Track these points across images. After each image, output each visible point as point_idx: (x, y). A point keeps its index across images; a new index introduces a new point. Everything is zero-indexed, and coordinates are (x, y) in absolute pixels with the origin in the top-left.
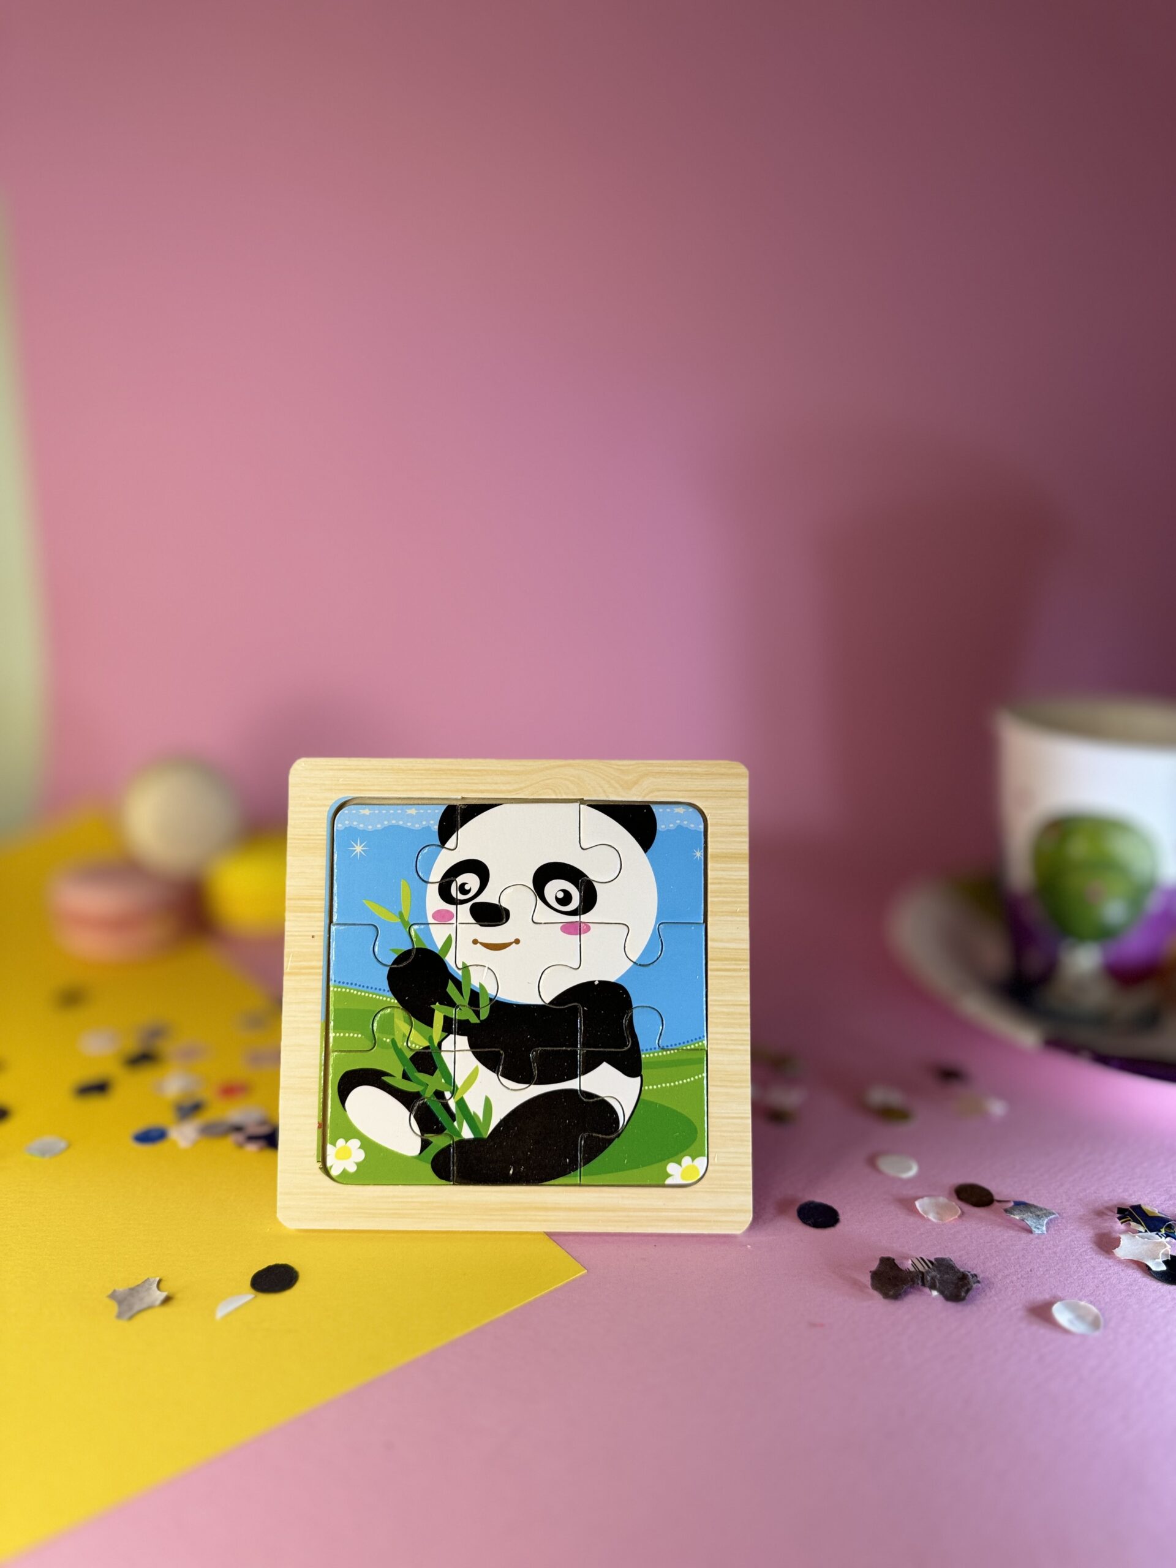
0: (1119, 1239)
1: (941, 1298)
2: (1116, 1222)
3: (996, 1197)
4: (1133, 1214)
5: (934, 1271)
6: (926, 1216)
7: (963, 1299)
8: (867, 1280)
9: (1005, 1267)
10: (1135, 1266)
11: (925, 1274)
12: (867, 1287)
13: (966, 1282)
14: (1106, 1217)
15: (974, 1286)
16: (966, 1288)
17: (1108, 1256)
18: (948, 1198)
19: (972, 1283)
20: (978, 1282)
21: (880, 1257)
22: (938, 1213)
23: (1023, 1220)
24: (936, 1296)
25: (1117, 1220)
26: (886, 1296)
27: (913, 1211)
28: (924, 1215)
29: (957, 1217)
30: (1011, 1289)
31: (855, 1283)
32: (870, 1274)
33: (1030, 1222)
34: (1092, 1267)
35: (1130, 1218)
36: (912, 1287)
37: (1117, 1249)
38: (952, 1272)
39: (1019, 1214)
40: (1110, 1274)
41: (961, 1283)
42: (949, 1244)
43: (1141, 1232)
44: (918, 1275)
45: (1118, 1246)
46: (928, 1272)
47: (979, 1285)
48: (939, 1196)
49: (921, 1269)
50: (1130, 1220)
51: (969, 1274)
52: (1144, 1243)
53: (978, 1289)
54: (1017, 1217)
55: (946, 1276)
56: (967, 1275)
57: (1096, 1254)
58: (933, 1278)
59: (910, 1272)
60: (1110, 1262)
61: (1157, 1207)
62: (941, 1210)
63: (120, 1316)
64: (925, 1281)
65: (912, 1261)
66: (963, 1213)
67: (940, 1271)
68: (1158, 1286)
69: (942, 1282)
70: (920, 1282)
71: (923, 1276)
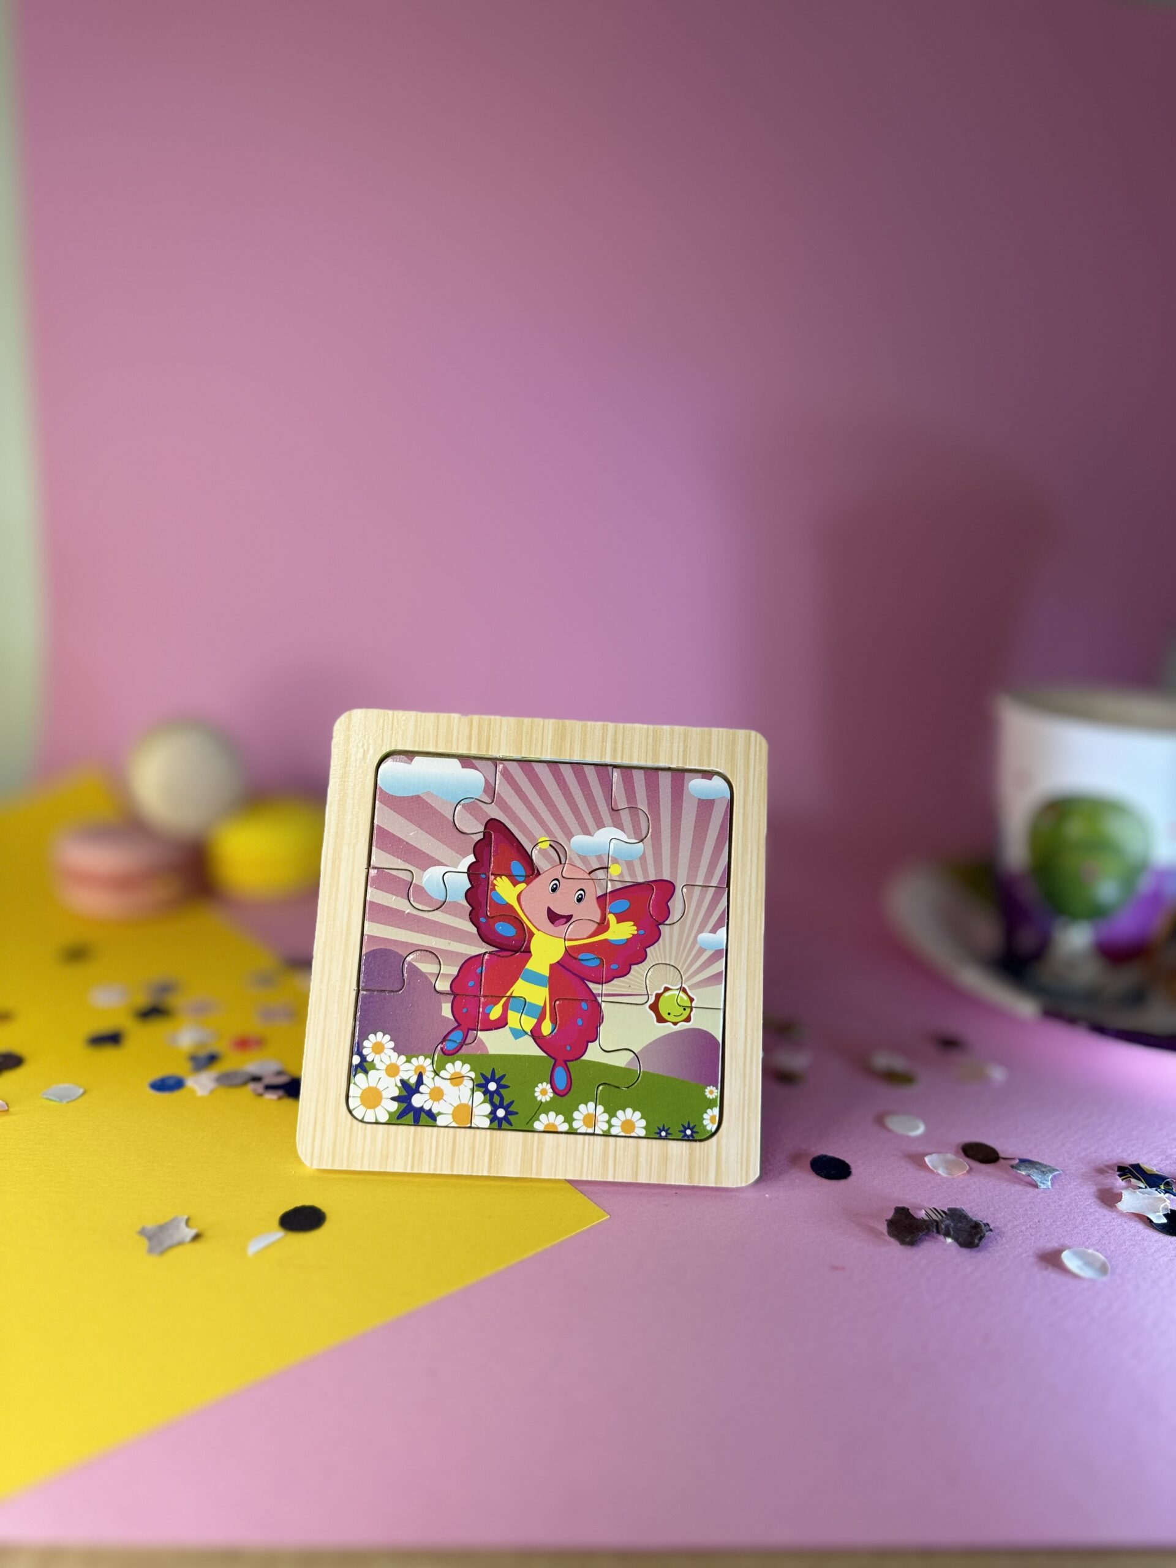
0: (1120, 1195)
1: (956, 1245)
2: (1116, 1179)
3: (1002, 1155)
4: (1132, 1172)
5: (947, 1220)
6: (935, 1171)
7: (977, 1246)
8: (883, 1228)
9: (1015, 1218)
10: (1136, 1219)
11: (939, 1222)
12: (884, 1234)
13: (979, 1230)
14: (1107, 1174)
15: (987, 1234)
16: (979, 1236)
17: (1111, 1209)
18: (955, 1155)
19: (984, 1231)
20: (991, 1230)
21: (895, 1207)
22: (947, 1169)
23: (1029, 1176)
24: (950, 1243)
25: (1118, 1177)
26: (903, 1242)
27: (923, 1166)
28: (933, 1169)
29: (965, 1172)
30: (1020, 1238)
31: (872, 1231)
32: (886, 1223)
33: (1036, 1177)
34: (1096, 1219)
35: (1130, 1176)
36: (927, 1234)
37: (1119, 1203)
38: (965, 1221)
39: (1025, 1170)
40: (1113, 1225)
41: (975, 1231)
42: (960, 1196)
43: (1142, 1188)
44: (932, 1224)
45: (1120, 1201)
46: (942, 1221)
47: (992, 1233)
48: (947, 1153)
49: (935, 1217)
50: (1130, 1177)
52: (1144, 1199)
53: (989, 1237)
54: (1024, 1173)
55: (959, 1225)
56: (980, 1224)
57: (1099, 1208)
58: (947, 1227)
59: (925, 1221)
60: (1114, 1215)
61: (1155, 1165)
62: (949, 1166)
63: (151, 1250)
64: (940, 1229)
65: (926, 1211)
66: (971, 1170)
67: (953, 1221)
68: (1159, 1238)
69: (956, 1230)
70: (934, 1230)
71: (937, 1224)
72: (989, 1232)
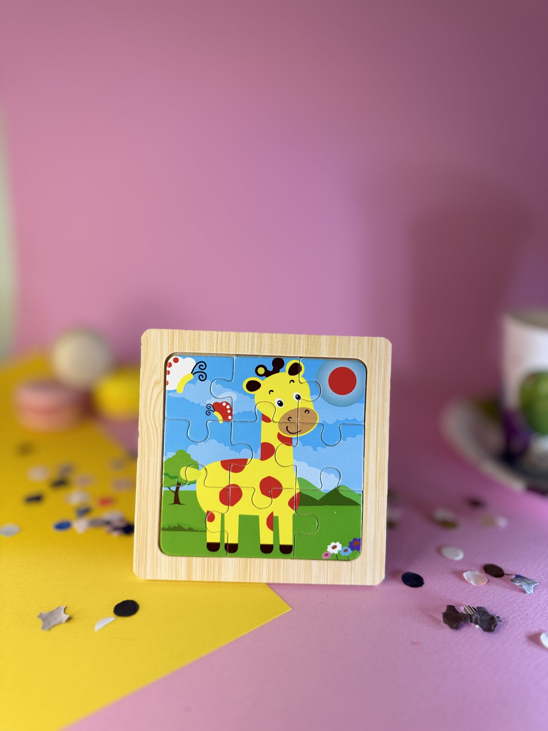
1: (481, 629)
3: (505, 572)
5: (477, 614)
7: (493, 630)
8: (441, 618)
9: (513, 612)
12: (441, 622)
13: (494, 621)
16: (494, 624)
18: (480, 572)
19: (497, 622)
21: (447, 605)
22: (475, 580)
23: (521, 586)
24: (478, 628)
26: (452, 627)
27: (462, 579)
28: (468, 581)
29: (486, 583)
30: (517, 625)
31: (434, 619)
32: (442, 615)
33: (525, 587)
36: (465, 622)
38: (486, 615)
39: (519, 583)
41: (492, 621)
42: (483, 598)
44: (468, 616)
46: (473, 615)
47: (501, 623)
48: (475, 570)
49: (470, 613)
51: (495, 616)
53: (500, 625)
55: (483, 617)
56: (494, 617)
58: (476, 618)
59: (464, 614)
62: (477, 579)
63: (44, 628)
64: (472, 620)
65: (464, 608)
66: (489, 581)
67: (480, 615)
69: (482, 621)
70: (469, 620)
71: (471, 616)
72: (500, 622)
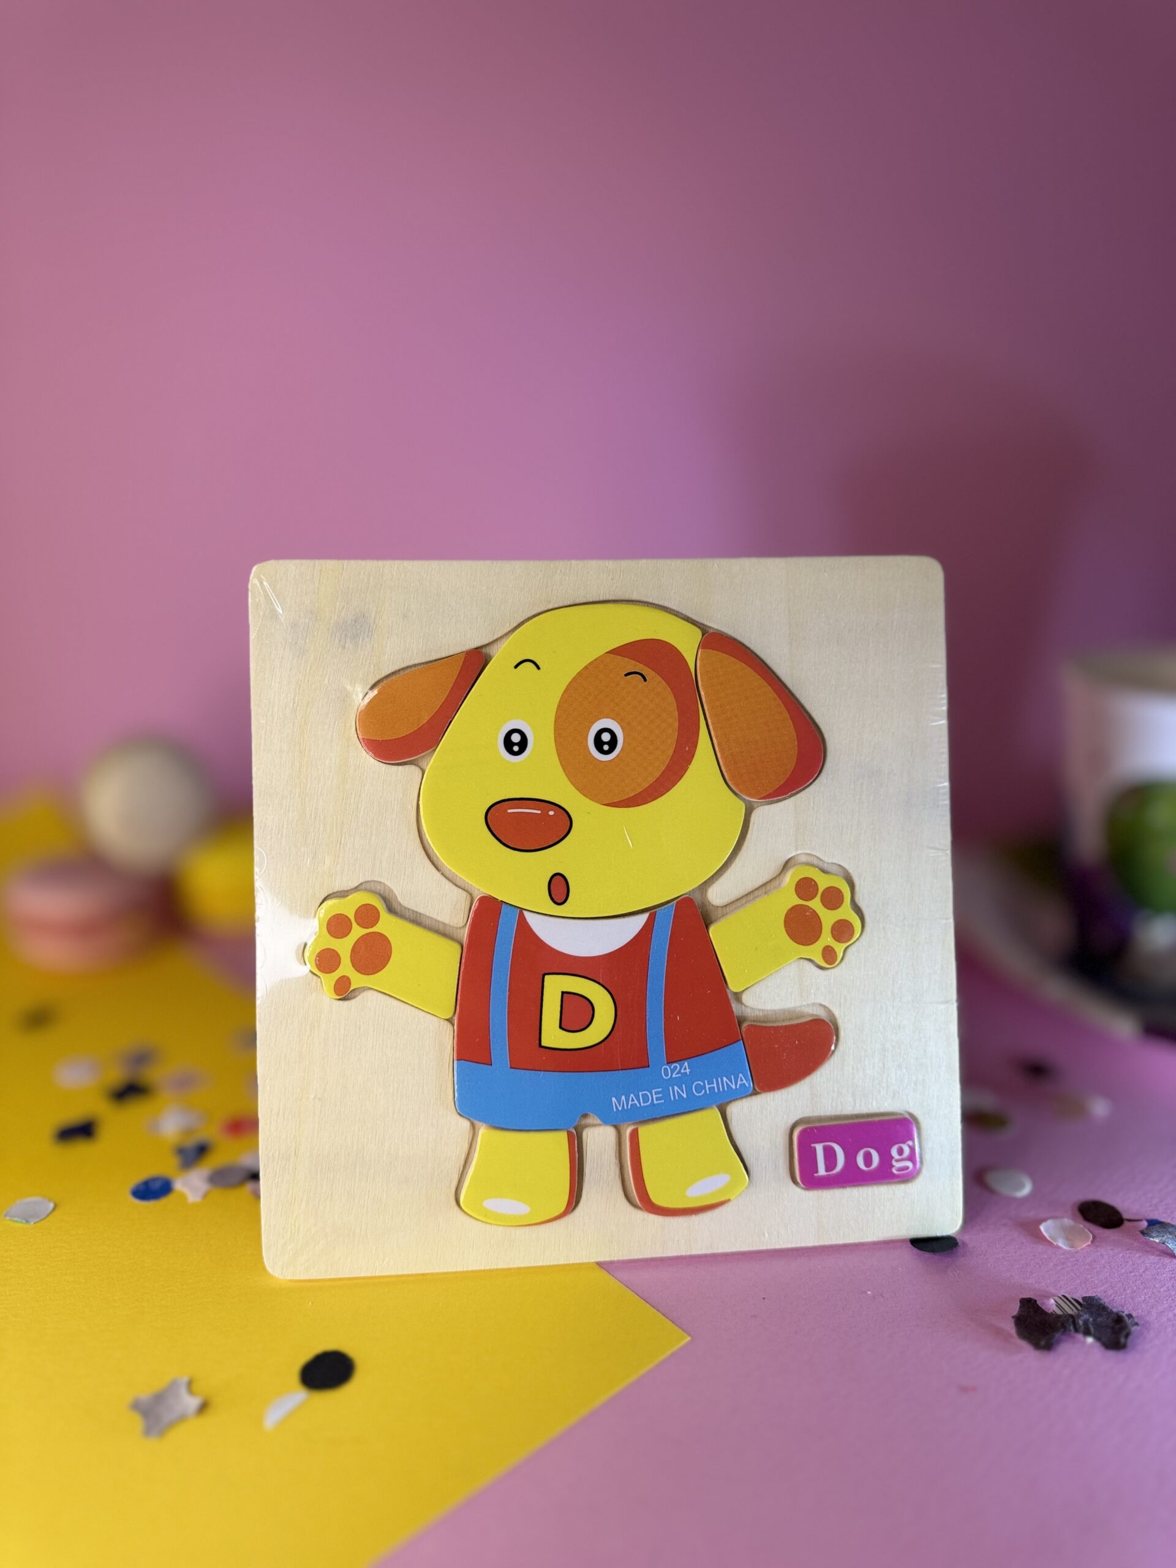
1: (1098, 1344)
3: (1125, 1216)
5: (1086, 1313)
6: (1055, 1243)
7: (1124, 1345)
8: (1010, 1327)
9: (1157, 1302)
11: (1076, 1318)
12: (1013, 1337)
13: (1122, 1324)
15: (1134, 1329)
16: (1125, 1333)
18: (1073, 1219)
19: (1129, 1326)
20: (1137, 1324)
21: (1018, 1297)
22: (1067, 1239)
23: (1162, 1241)
24: (1091, 1343)
26: (1037, 1346)
27: (1039, 1237)
28: (1051, 1241)
29: (1090, 1243)
31: (998, 1332)
32: (1012, 1320)
33: (1172, 1246)
36: (1064, 1333)
38: (1105, 1313)
39: (1157, 1236)
41: (1118, 1326)
42: (1090, 1277)
44: (1067, 1320)
46: (1078, 1316)
47: (1137, 1328)
48: (1062, 1217)
49: (1070, 1312)
51: (1124, 1315)
53: (1136, 1332)
54: (1154, 1239)
55: (1099, 1319)
58: (1086, 1322)
59: (1059, 1317)
62: (1070, 1235)
63: (147, 1431)
64: (1078, 1326)
65: (1056, 1302)
66: (1094, 1237)
67: (1091, 1314)
69: (1098, 1326)
70: (1072, 1327)
71: (1073, 1319)
